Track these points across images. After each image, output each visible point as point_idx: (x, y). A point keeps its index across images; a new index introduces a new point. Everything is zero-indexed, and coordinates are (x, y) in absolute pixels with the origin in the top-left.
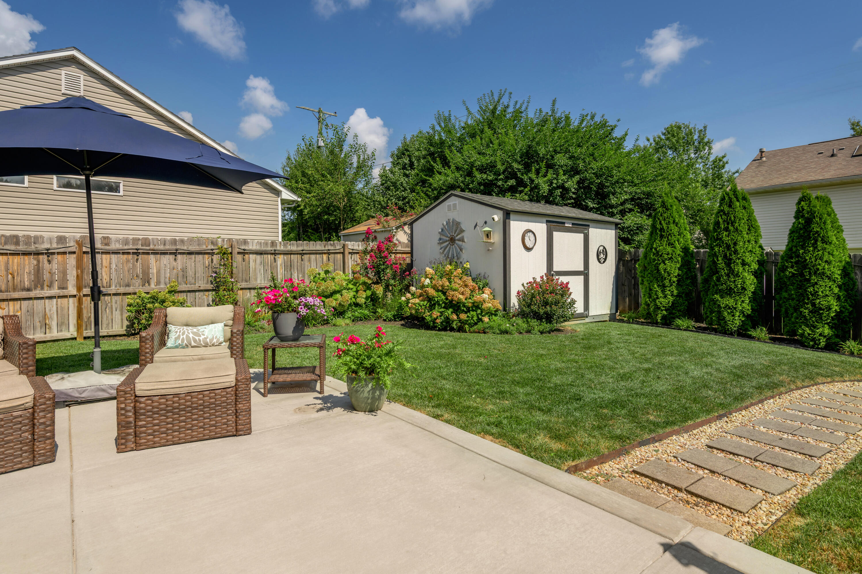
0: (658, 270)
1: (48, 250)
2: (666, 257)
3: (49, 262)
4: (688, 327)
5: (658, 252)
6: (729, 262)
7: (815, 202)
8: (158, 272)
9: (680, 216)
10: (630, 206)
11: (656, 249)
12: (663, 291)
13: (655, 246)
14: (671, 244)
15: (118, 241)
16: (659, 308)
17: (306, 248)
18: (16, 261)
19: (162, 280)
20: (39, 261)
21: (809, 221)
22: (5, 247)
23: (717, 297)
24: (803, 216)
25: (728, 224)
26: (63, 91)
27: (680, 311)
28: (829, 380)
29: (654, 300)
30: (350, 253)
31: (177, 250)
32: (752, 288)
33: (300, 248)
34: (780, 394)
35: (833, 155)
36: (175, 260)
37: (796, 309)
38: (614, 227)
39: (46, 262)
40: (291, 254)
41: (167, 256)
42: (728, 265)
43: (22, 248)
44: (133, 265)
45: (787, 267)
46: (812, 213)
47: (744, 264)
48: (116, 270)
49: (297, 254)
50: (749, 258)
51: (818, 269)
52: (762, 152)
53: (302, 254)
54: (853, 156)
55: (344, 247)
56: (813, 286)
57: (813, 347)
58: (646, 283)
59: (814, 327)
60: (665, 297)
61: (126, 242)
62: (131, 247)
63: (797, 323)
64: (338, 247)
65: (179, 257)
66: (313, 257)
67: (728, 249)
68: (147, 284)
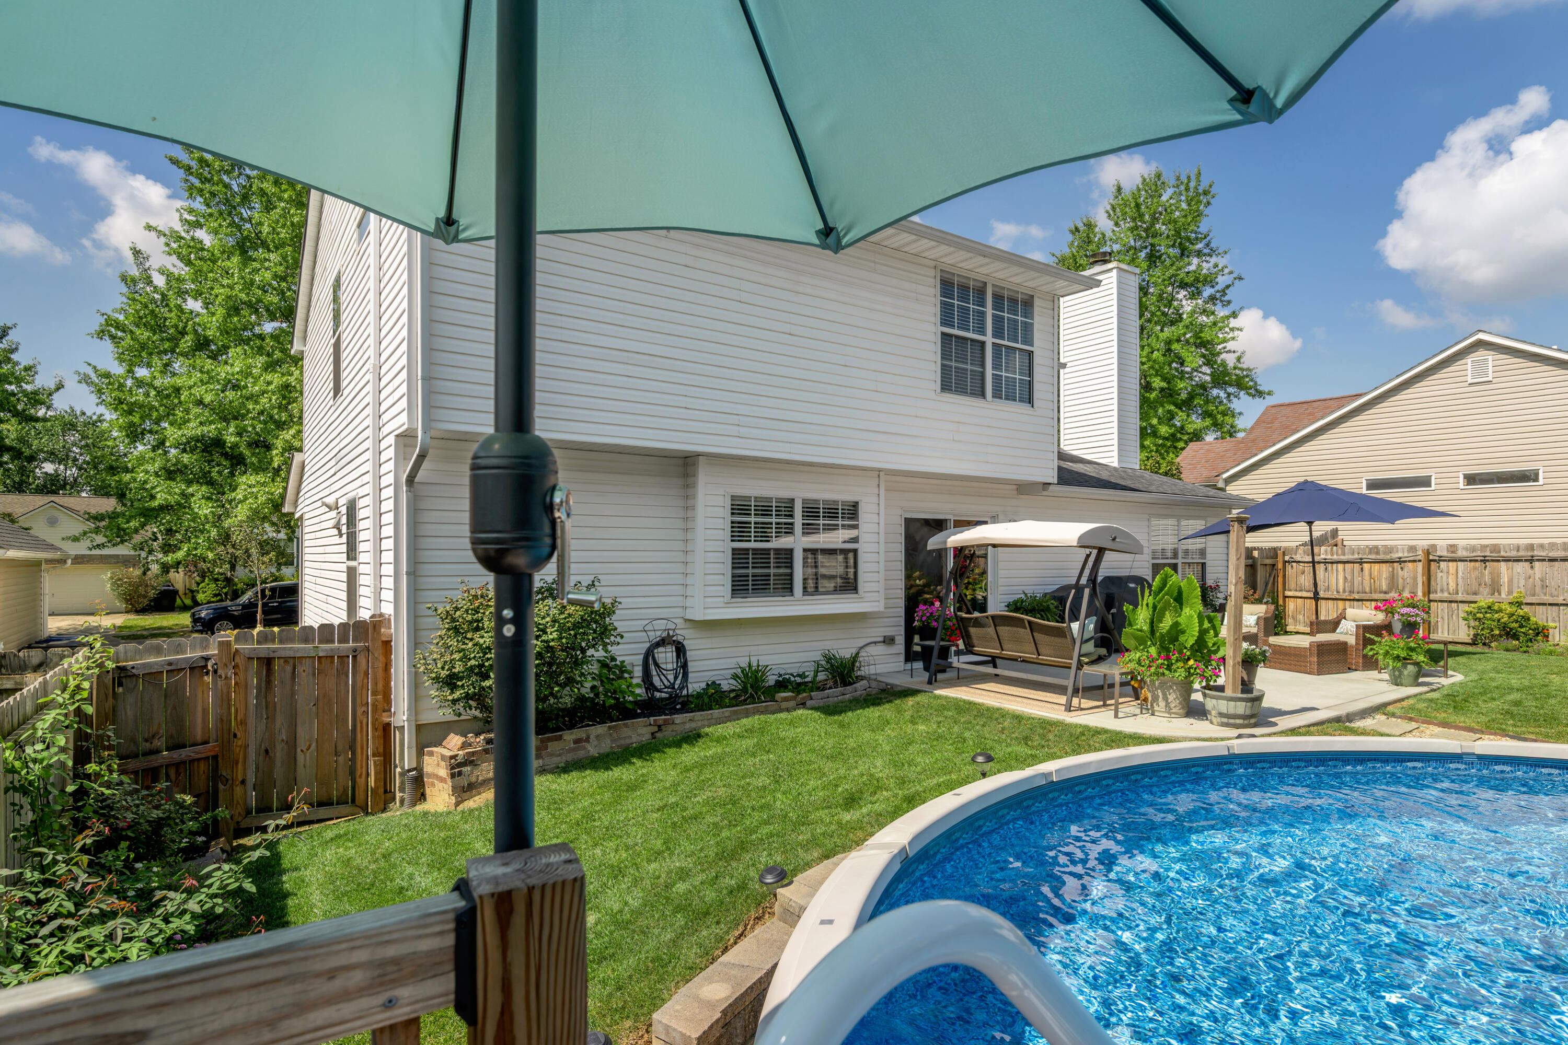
1: (1401, 558)
3: (1402, 569)
8: (1511, 581)
15: (1466, 549)
18: (1376, 568)
19: (1514, 590)
20: (1393, 569)
26: (1470, 381)
31: (1534, 557)
36: (1532, 567)
39: (1399, 569)
41: (1521, 564)
43: (1381, 557)
44: (1481, 573)
48: (1463, 577)
61: (1473, 549)
62: (1477, 554)
65: (1537, 564)
68: (1496, 594)
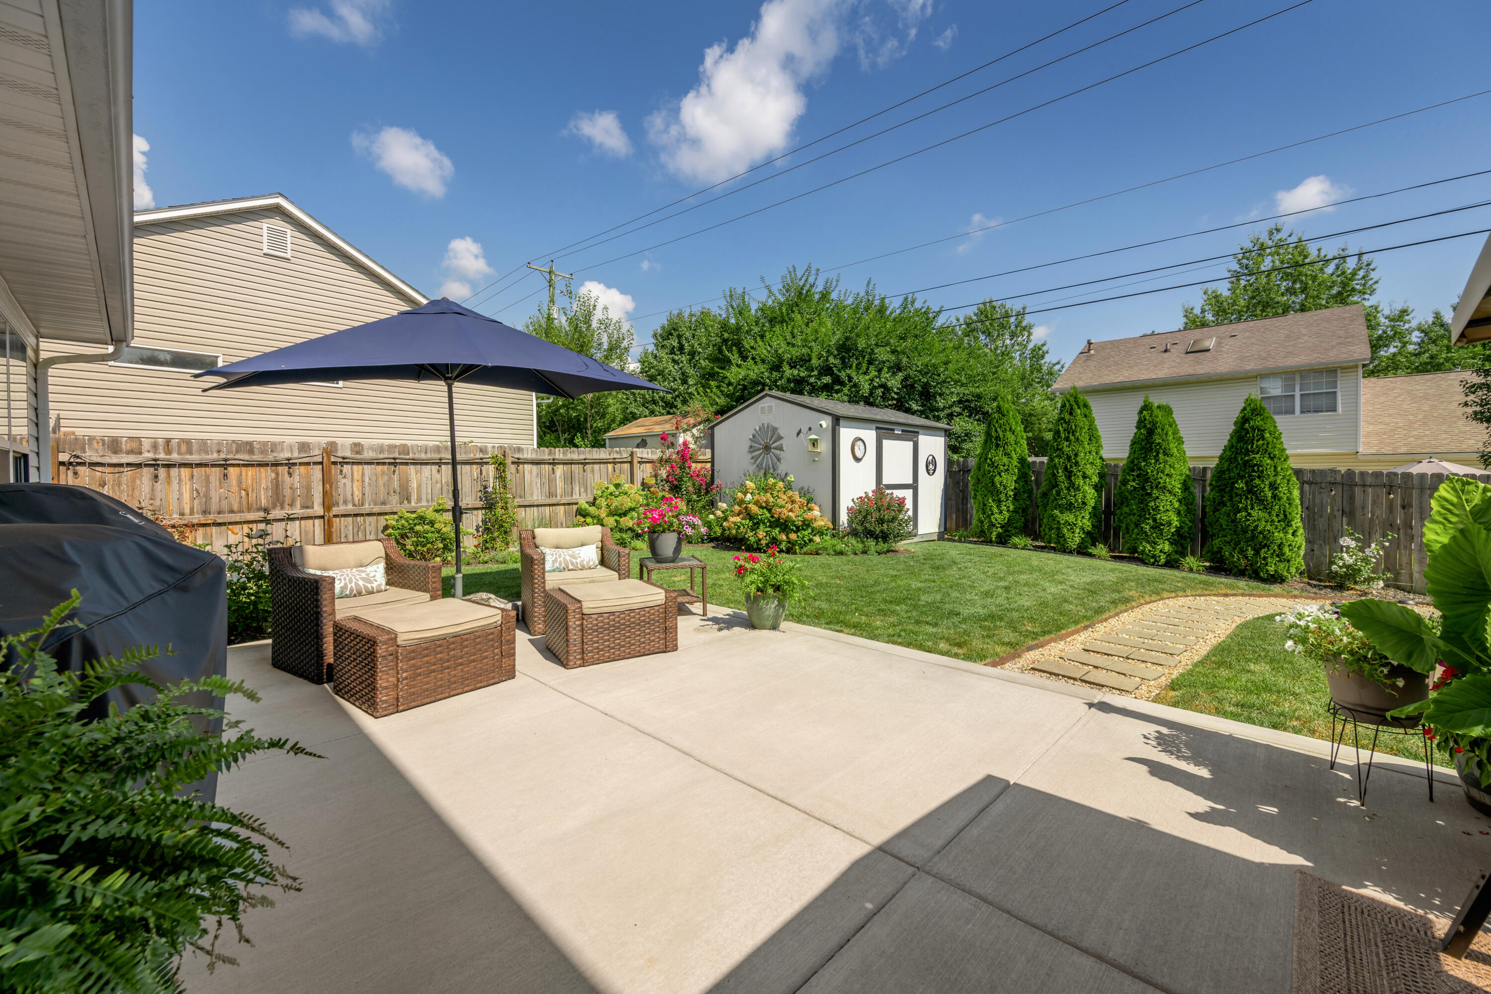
0: (993, 483)
1: (289, 459)
2: (1002, 468)
3: (290, 474)
4: (1025, 545)
5: (993, 463)
6: (1069, 474)
7: (1156, 412)
8: (419, 487)
9: (1017, 423)
10: (958, 409)
11: (991, 460)
12: (999, 507)
13: (990, 456)
14: (1008, 455)
15: (371, 448)
16: (994, 525)
17: (588, 456)
18: (250, 473)
19: (424, 497)
20: (277, 474)
21: (1151, 432)
22: (237, 456)
23: (1057, 512)
24: (1145, 426)
25: (1069, 433)
26: (266, 251)
27: (1016, 528)
28: (1173, 595)
29: (989, 516)
30: (639, 462)
31: (441, 459)
32: (1092, 503)
33: (582, 457)
34: (1133, 608)
35: (1166, 351)
36: (438, 471)
37: (1137, 525)
38: (943, 433)
39: (286, 475)
40: (571, 464)
41: (429, 467)
42: (1069, 478)
43: (257, 457)
44: (390, 478)
45: (1129, 481)
46: (1154, 424)
47: (1085, 477)
48: (370, 484)
49: (579, 463)
50: (1090, 471)
51: (1159, 483)
52: (1089, 343)
53: (585, 464)
54: (1187, 353)
55: (632, 455)
56: (1155, 500)
57: (1153, 564)
58: (979, 497)
59: (1155, 543)
60: (1001, 512)
61: (381, 449)
62: (386, 455)
63: (1138, 539)
64: (625, 455)
65: (444, 467)
66: (596, 467)
67: (1069, 461)
68: (406, 502)
